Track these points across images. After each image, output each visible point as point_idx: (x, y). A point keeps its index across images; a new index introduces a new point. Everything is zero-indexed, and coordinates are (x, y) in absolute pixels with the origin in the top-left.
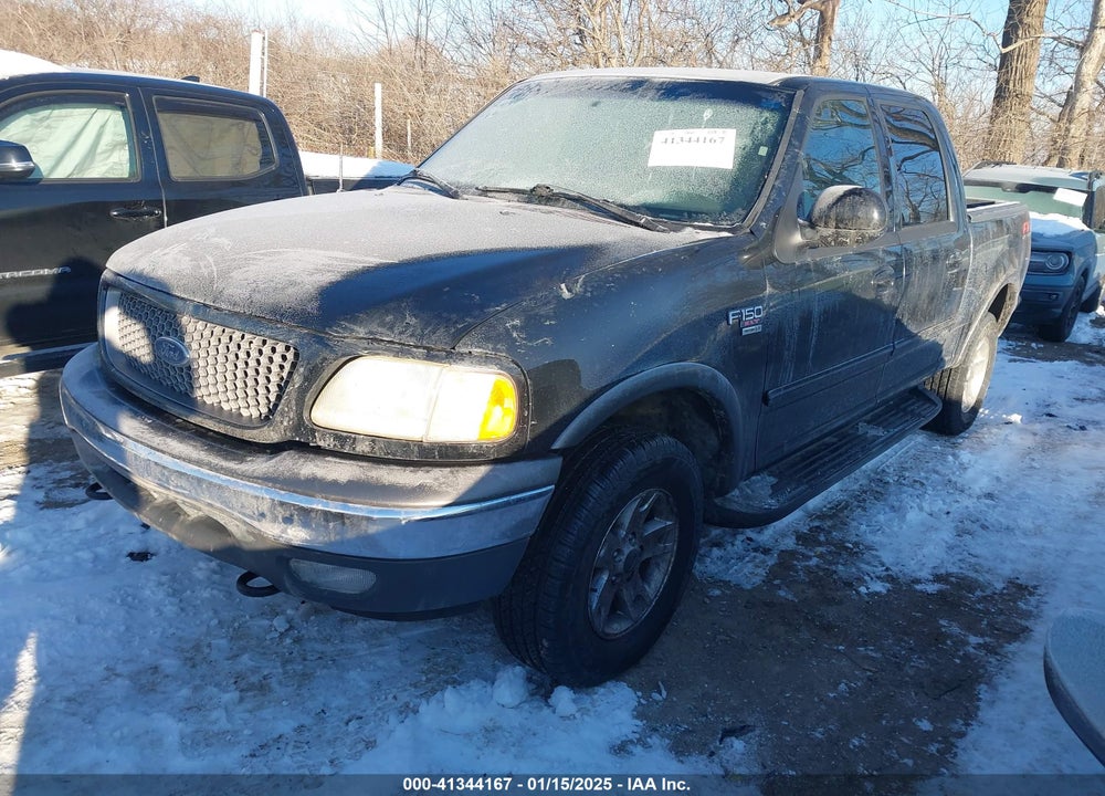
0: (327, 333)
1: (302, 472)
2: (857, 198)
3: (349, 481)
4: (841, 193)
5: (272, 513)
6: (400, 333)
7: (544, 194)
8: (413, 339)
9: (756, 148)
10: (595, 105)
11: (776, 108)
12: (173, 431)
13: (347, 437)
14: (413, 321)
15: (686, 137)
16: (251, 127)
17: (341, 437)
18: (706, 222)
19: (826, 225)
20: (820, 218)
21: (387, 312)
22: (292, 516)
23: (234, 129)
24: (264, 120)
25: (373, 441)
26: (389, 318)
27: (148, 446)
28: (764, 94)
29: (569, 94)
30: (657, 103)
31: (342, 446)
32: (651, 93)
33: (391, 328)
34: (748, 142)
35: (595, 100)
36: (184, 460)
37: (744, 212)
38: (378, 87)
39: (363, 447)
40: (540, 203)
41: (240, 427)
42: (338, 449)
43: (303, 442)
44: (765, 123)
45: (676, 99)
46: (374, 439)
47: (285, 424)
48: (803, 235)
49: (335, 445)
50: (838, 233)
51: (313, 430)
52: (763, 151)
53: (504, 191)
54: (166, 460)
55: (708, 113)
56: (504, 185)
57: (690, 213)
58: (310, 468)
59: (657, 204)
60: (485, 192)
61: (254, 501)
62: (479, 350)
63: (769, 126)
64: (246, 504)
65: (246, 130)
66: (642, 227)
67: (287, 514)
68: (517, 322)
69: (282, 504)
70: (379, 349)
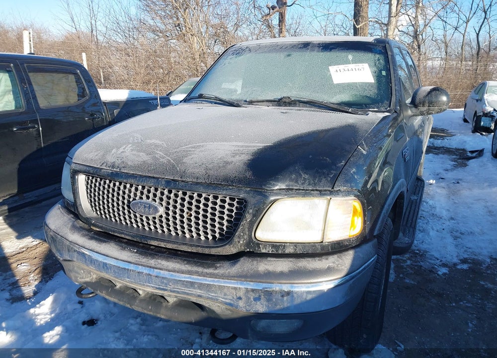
0: (264, 189)
1: (260, 269)
2: (437, 92)
3: (290, 271)
4: (429, 90)
5: (246, 296)
6: (303, 184)
7: (287, 101)
8: (311, 186)
9: (380, 71)
10: (289, 55)
11: (380, 53)
12: (156, 255)
13: (280, 246)
14: (307, 177)
15: (346, 69)
16: (72, 77)
17: (275, 245)
18: (374, 108)
19: (423, 105)
20: (420, 103)
21: (291, 173)
22: (260, 296)
23: (64, 80)
24: (79, 74)
25: (295, 246)
26: (293, 176)
27: (148, 267)
28: (372, 47)
29: (269, 52)
30: (322, 53)
31: (277, 251)
32: (317, 49)
33: (297, 182)
34: (375, 69)
35: (287, 53)
36: (178, 272)
37: (388, 103)
38: (84, 55)
39: (290, 250)
40: (286, 106)
41: (207, 247)
42: (275, 252)
43: (253, 251)
44: (379, 60)
45: (331, 50)
46: (296, 244)
47: (241, 242)
48: (411, 111)
49: (272, 251)
50: (429, 109)
51: (258, 243)
52: (384, 73)
53: (263, 101)
54: (163, 273)
55: (350, 57)
56: (260, 98)
57: (365, 105)
58: (263, 266)
59: (348, 102)
60: (251, 103)
61: (234, 291)
62: (345, 188)
63: (381, 61)
64: (228, 293)
65: (70, 78)
66: (350, 113)
67: (257, 296)
68: (354, 170)
69: (253, 290)
70: (293, 194)
